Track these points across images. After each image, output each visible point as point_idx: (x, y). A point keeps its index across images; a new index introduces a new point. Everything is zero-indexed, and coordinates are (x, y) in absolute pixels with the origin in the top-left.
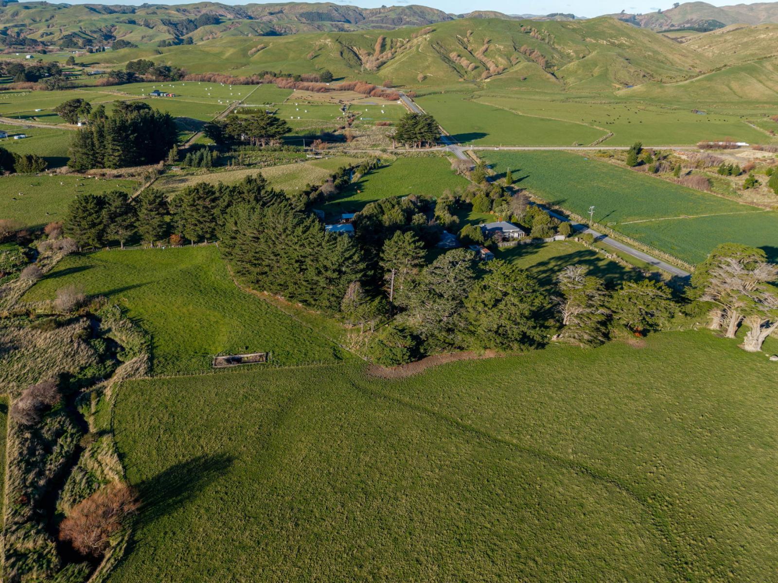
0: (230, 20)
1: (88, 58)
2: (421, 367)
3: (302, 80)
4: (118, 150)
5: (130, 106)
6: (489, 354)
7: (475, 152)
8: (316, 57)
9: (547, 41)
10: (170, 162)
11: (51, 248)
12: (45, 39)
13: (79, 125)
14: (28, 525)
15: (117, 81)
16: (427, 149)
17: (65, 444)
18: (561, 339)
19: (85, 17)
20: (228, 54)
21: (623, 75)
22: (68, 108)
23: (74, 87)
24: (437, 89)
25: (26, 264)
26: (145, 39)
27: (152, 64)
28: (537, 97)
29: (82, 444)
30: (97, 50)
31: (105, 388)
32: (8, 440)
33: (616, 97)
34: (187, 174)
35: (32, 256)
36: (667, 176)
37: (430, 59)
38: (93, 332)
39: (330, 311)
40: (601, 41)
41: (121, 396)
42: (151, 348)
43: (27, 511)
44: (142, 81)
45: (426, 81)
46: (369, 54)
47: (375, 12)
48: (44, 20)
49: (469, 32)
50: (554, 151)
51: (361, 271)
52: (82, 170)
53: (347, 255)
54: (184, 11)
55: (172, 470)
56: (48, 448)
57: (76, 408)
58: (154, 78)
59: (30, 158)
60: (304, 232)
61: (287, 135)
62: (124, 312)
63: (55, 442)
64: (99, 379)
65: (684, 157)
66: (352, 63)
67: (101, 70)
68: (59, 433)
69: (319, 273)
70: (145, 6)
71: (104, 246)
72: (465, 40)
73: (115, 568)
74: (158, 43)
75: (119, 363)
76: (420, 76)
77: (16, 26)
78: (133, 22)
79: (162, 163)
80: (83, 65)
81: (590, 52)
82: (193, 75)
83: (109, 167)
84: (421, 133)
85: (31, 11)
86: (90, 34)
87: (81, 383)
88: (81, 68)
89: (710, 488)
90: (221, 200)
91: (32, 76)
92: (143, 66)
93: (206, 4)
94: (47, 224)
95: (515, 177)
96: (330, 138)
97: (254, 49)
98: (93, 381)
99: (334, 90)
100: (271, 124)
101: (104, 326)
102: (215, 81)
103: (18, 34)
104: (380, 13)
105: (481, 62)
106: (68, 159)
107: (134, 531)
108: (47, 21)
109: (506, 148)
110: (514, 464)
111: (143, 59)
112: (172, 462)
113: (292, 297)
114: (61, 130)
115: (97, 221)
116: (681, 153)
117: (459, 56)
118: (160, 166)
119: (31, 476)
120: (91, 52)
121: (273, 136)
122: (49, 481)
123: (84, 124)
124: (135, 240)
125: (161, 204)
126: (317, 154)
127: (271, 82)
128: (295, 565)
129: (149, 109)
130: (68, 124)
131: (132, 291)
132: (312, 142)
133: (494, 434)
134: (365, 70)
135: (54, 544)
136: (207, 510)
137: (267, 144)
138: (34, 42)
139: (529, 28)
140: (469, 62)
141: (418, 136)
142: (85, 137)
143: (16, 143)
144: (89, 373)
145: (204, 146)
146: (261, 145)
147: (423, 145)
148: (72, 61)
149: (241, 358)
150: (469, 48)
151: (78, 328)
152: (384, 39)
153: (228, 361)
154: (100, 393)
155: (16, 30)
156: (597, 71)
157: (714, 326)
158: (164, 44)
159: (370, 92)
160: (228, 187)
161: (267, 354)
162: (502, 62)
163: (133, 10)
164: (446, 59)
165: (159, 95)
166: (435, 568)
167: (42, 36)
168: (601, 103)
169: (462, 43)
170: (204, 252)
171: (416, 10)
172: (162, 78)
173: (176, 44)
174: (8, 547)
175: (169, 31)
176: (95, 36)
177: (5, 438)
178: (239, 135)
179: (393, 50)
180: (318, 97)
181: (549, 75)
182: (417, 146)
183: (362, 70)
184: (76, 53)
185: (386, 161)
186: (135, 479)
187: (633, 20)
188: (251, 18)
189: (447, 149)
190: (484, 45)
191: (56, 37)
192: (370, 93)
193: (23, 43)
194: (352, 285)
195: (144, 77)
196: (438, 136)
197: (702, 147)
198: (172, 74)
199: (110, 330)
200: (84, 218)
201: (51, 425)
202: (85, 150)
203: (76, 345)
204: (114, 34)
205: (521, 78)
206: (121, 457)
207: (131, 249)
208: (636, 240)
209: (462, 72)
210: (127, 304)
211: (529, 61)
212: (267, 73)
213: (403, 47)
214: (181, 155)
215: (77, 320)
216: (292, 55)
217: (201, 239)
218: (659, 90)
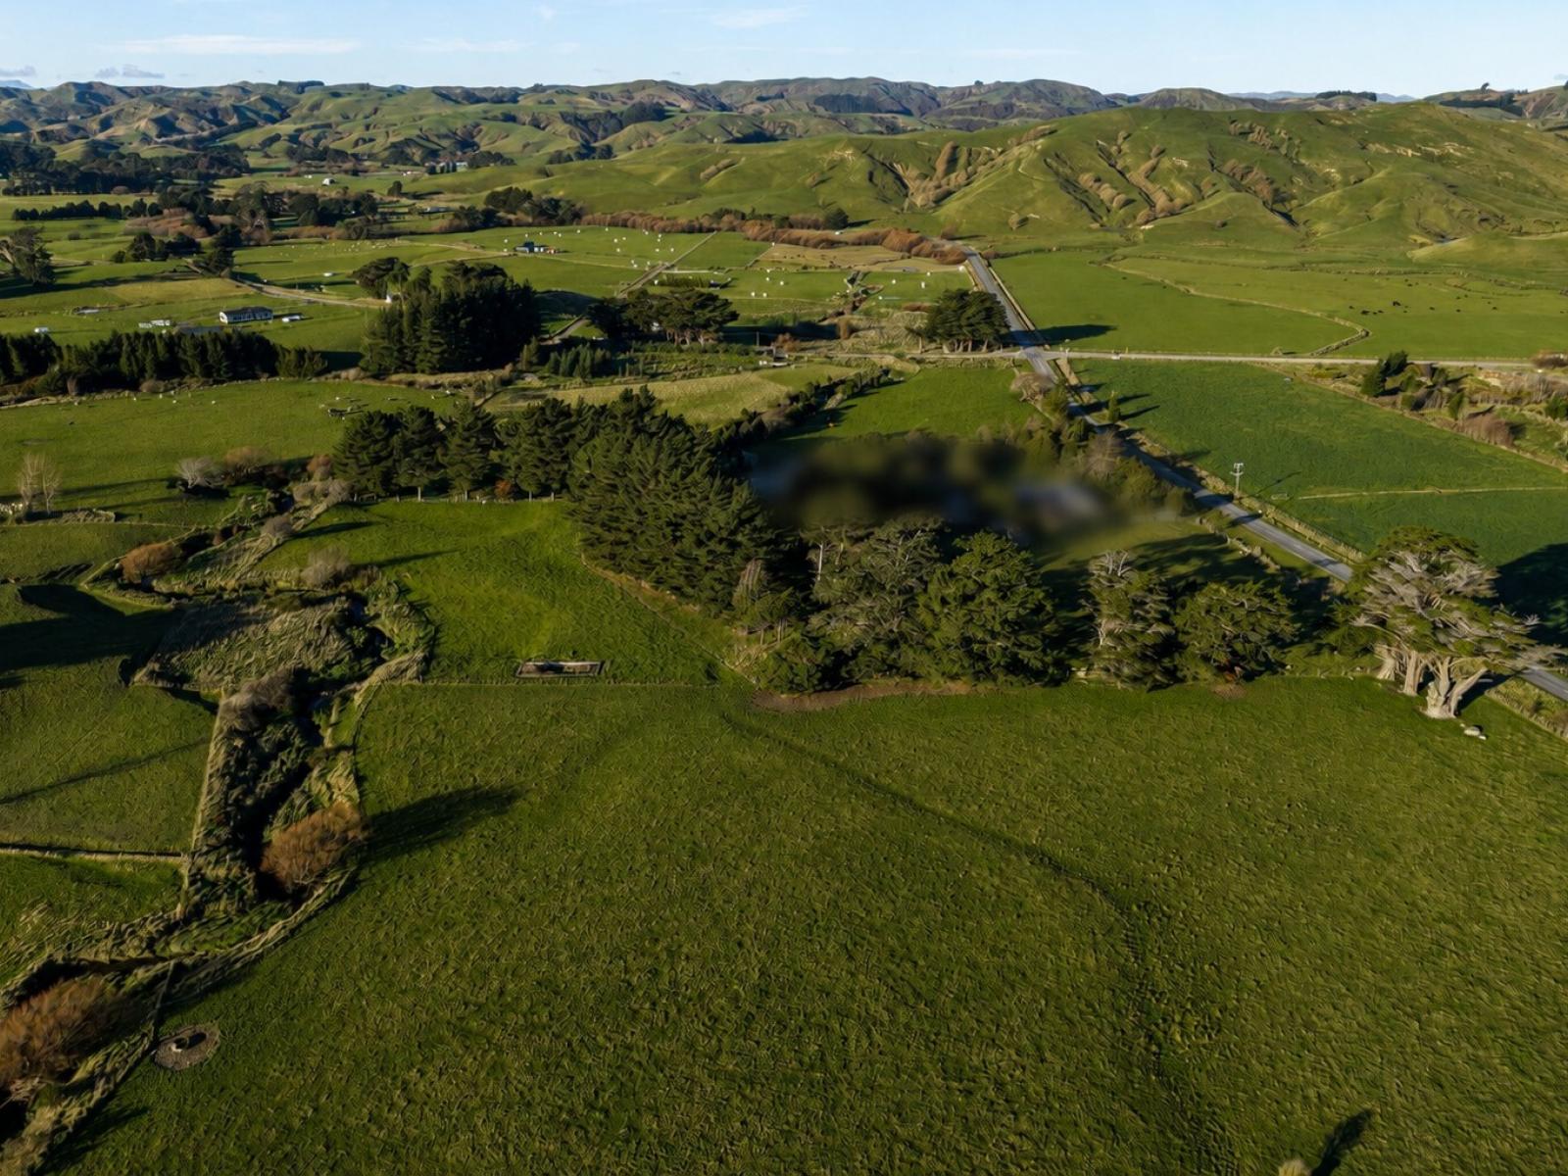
0: (683, 111)
1: (427, 182)
2: (842, 699)
3: (791, 226)
4: (440, 344)
5: (472, 269)
6: (960, 688)
7: (1070, 361)
8: (823, 181)
9: (1283, 151)
10: (521, 366)
11: (311, 493)
12: (361, 149)
13: (388, 300)
14: (224, 850)
15: (466, 223)
16: (983, 354)
17: (288, 759)
18: (1093, 676)
19: (432, 111)
20: (664, 177)
21: (1436, 217)
22: (373, 271)
23: (393, 235)
24: (1042, 243)
25: (273, 515)
26: (528, 149)
27: (528, 196)
28: (1241, 260)
29: (310, 760)
30: (442, 169)
31: (355, 691)
32: (212, 745)
33: (1409, 261)
34: (548, 387)
35: (284, 504)
36: (1437, 416)
37: (1038, 186)
38: (354, 616)
39: (714, 608)
40: (1400, 150)
41: (375, 705)
42: (432, 643)
43: (224, 833)
44: (509, 224)
45: (1029, 227)
46: (925, 176)
47: (962, 93)
48: (360, 116)
49: (1122, 134)
50: (1230, 364)
51: (768, 543)
52: (380, 375)
53: (745, 515)
54: (604, 97)
55: (425, 802)
56: (264, 762)
57: (310, 716)
58: (530, 220)
59: (301, 353)
60: (683, 477)
61: (731, 324)
62: (403, 591)
63: (275, 757)
64: (351, 681)
65: (1495, 382)
66: (890, 194)
67: (443, 205)
68: (283, 745)
69: (700, 543)
70: (537, 89)
71: (393, 494)
72: (1114, 149)
73: (326, 907)
74: (547, 158)
75: (382, 661)
76: (1015, 218)
77: (314, 127)
78: (510, 118)
79: (509, 367)
80: (417, 196)
81: (1372, 171)
82: (598, 215)
83: (423, 372)
84: (971, 325)
85: (341, 100)
86: (436, 140)
87: (323, 684)
88: (410, 202)
89: (1247, 902)
90: (580, 428)
91: (326, 215)
92: (512, 199)
93: (642, 85)
94: (311, 458)
95: (1128, 408)
96: (811, 332)
97: (713, 168)
98: (342, 682)
99: (847, 244)
100: (702, 306)
101: (370, 611)
102: (634, 227)
103: (317, 141)
104: (970, 94)
105: (1140, 191)
106: (360, 356)
107: (360, 868)
108: (366, 117)
109: (1133, 356)
110: (936, 841)
111: (514, 186)
112: (429, 792)
113: (659, 582)
114: (358, 309)
115: (384, 454)
116: (1493, 374)
117: (1098, 180)
118: (506, 371)
119: (235, 793)
120: (432, 171)
121: (706, 326)
122: (258, 803)
123: (395, 298)
124: (441, 488)
125: (484, 429)
126: (778, 359)
127: (733, 229)
128: (565, 930)
129: (504, 275)
130: (370, 299)
131: (420, 562)
132: (775, 339)
133: (919, 799)
134: (912, 206)
135: (253, 874)
136: (462, 856)
137: (694, 339)
138: (340, 155)
139: (1247, 125)
140: (1115, 192)
141: (965, 330)
142: (390, 319)
143: (285, 328)
144: (336, 672)
145: (583, 341)
146: (684, 342)
147: (976, 346)
148: (397, 189)
149: (562, 667)
150: (1119, 167)
151: (332, 609)
152: (955, 148)
153: (542, 669)
154: (346, 699)
155: (314, 133)
156: (1379, 210)
157: (1386, 673)
158: (559, 158)
159: (910, 249)
160: (593, 406)
161: (603, 663)
162: (1182, 190)
163: (514, 95)
164: (1069, 185)
165: (532, 251)
166: (762, 954)
167: (356, 144)
168: (1372, 274)
169: (1107, 156)
170: (546, 512)
171: (1042, 88)
172: (542, 219)
173: (581, 156)
174: (194, 871)
175: (571, 133)
176: (445, 143)
177: (209, 742)
178: (649, 324)
179: (970, 169)
180: (811, 256)
181: (1279, 219)
182: (965, 349)
183: (906, 205)
184: (407, 175)
185: (900, 373)
186: (372, 810)
187: (1508, 103)
188: (723, 107)
189: (1019, 354)
190: (1150, 158)
191: (381, 143)
192: (909, 251)
193: (323, 155)
194: (750, 566)
195: (512, 217)
196: (1003, 331)
197: (1541, 364)
198: (560, 212)
199: (377, 616)
200: (364, 448)
201: (274, 733)
202: (386, 343)
203: (323, 632)
204: (476, 140)
205: (1218, 222)
206: (360, 780)
207: (435, 501)
208: (1312, 526)
209: (1102, 212)
210: (409, 580)
211: (1238, 191)
212: (728, 212)
213: (990, 164)
214: (543, 355)
215: (332, 599)
216: (778, 179)
217: (544, 490)
218: (1505, 250)
